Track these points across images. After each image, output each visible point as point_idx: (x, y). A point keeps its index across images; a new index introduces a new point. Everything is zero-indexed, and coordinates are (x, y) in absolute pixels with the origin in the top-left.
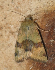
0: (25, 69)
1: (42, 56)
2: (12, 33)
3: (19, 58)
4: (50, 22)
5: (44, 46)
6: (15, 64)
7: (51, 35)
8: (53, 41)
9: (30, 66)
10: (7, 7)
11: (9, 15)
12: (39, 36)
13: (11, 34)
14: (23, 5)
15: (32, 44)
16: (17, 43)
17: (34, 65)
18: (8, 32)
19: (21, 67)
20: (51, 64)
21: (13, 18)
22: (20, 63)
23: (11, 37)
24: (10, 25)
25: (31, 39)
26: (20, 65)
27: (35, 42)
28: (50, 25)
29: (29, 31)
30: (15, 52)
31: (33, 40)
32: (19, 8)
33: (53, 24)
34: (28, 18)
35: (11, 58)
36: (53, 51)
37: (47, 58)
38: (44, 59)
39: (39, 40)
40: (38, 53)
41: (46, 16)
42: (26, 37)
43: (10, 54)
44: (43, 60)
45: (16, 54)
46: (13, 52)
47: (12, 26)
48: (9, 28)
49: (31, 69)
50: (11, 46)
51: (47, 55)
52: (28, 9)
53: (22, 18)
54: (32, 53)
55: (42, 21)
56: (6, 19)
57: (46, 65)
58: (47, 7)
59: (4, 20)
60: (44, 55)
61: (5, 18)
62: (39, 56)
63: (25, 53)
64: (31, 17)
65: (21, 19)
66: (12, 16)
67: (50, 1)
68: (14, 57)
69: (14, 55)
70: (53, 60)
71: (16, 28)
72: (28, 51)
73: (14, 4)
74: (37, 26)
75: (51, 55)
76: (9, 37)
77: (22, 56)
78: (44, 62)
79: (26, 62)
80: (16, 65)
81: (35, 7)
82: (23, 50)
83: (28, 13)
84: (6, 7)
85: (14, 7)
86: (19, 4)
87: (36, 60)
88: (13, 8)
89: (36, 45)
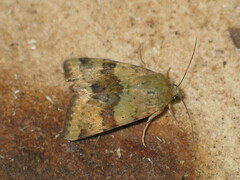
0: (48, 84)
1: (80, 126)
2: (140, 51)
3: (75, 69)
4: (167, 148)
5: (106, 133)
6: (60, 59)
7: (133, 151)
8: (119, 155)
9: (54, 97)
10: (207, 39)
11: (184, 42)
12: (131, 120)
13: (136, 48)
14: (211, 78)
15: (111, 101)
16: (113, 64)
17: (56, 106)
18: (141, 40)
19: (53, 74)
20: (59, 149)
21: (177, 54)
22: (63, 71)
23: (128, 49)
24: (159, 47)
25: (124, 98)
26: (57, 71)
27: (117, 109)
28: (159, 147)
29: (145, 94)
30: (90, 59)
31: (121, 103)
32: (204, 70)
33: (163, 155)
34: (176, 92)
35: (76, 49)
36: (92, 155)
37: (76, 138)
38: (73, 133)
39: (120, 121)
40: (88, 117)
41: (183, 136)
42: (129, 87)
43: (86, 46)
44: (70, 129)
45: (85, 61)
46: (91, 54)
47: (156, 51)
48: (152, 44)
49: (46, 100)
50: (104, 49)
51: (84, 138)
52: (199, 91)
53: (177, 75)
54: (88, 102)
55: (171, 128)
56: (174, 35)
57: (57, 136)
58: (204, 141)
59: (172, 31)
60: (83, 131)
61: (176, 33)
62: (80, 121)
63: (87, 84)
64: (179, 98)
65: (175, 74)
66: (182, 50)
67: (220, 149)
68: (77, 56)
69: (83, 56)
70: (70, 154)
71: (152, 62)
72: (94, 92)
73: (214, 55)
74: (156, 114)
75: (82, 151)
76: (128, 42)
77: (80, 76)
78: (66, 131)
79: (65, 86)
80: (58, 61)
81: (205, 110)
82: (97, 78)
83: (189, 92)
84: (205, 36)
85: (207, 55)
86: (214, 68)
87: (69, 111)
88: (203, 52)
89: (108, 113)
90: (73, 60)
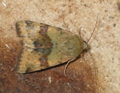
0: (6, 36)
1: (26, 66)
2: (62, 17)
4: (79, 77)
6: (14, 20)
7: (58, 79)
8: (50, 81)
9: (10, 44)
11: (90, 11)
13: (61, 14)
17: (11, 51)
18: (64, 9)
19: (9, 30)
20: (13, 77)
21: (86, 18)
22: (15, 28)
23: (55, 15)
24: (74, 13)
25: (54, 51)
26: (12, 28)
28: (74, 76)
30: (32, 22)
31: (52, 54)
35: (23, 14)
36: (34, 81)
41: (89, 70)
43: (29, 13)
44: (20, 66)
46: (32, 18)
47: (72, 16)
48: (70, 12)
49: (5, 46)
50: (41, 14)
52: (99, 42)
55: (81, 64)
56: (84, 6)
57: (12, 70)
58: (101, 73)
59: (83, 4)
60: (28, 69)
63: (30, 41)
65: (84, 31)
66: (88, 16)
67: (111, 78)
69: (28, 19)
71: (70, 23)
73: (108, 20)
75: (27, 78)
76: (56, 10)
80: (12, 22)
81: (102, 54)
84: (102, 8)
86: (108, 28)
87: (20, 56)
88: (101, 18)
90: (22, 22)
